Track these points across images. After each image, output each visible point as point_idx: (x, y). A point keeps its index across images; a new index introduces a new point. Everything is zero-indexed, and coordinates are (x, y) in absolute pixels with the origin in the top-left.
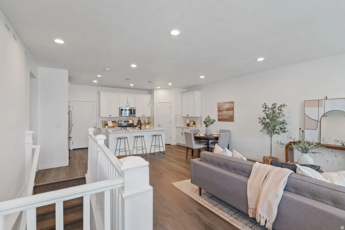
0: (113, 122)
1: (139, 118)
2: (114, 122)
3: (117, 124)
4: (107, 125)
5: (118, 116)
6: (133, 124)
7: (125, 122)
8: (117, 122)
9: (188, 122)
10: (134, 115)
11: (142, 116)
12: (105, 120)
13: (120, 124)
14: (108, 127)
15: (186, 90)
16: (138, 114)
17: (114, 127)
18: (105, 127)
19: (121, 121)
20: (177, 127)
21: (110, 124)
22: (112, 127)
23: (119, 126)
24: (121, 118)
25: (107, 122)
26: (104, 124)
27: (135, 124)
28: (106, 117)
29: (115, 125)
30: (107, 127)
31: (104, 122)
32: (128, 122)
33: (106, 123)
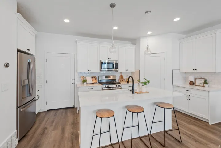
0: (92, 78)
1: (121, 73)
2: (94, 78)
3: (98, 80)
4: (85, 81)
5: (99, 71)
6: (115, 80)
7: (106, 77)
8: (97, 78)
9: (192, 79)
10: (116, 70)
11: (125, 71)
12: (84, 75)
13: (100, 80)
14: (87, 84)
15: (184, 36)
16: (120, 69)
17: (93, 84)
18: (83, 84)
19: (102, 76)
20: (173, 86)
21: (89, 80)
22: (91, 84)
23: (99, 83)
24: (101, 73)
25: (86, 77)
26: (83, 80)
27: (117, 81)
28: (85, 72)
29: (95, 81)
30: (85, 84)
31: (82, 78)
32: (110, 77)
33: (85, 79)
